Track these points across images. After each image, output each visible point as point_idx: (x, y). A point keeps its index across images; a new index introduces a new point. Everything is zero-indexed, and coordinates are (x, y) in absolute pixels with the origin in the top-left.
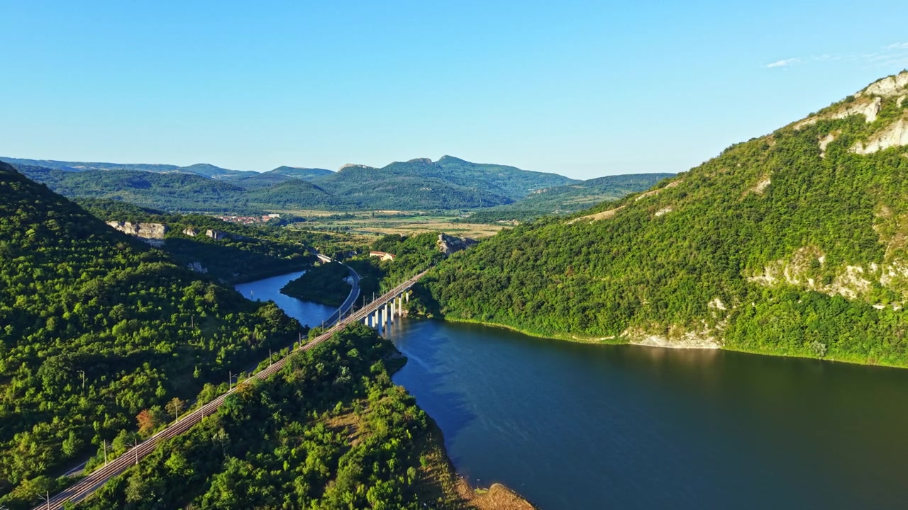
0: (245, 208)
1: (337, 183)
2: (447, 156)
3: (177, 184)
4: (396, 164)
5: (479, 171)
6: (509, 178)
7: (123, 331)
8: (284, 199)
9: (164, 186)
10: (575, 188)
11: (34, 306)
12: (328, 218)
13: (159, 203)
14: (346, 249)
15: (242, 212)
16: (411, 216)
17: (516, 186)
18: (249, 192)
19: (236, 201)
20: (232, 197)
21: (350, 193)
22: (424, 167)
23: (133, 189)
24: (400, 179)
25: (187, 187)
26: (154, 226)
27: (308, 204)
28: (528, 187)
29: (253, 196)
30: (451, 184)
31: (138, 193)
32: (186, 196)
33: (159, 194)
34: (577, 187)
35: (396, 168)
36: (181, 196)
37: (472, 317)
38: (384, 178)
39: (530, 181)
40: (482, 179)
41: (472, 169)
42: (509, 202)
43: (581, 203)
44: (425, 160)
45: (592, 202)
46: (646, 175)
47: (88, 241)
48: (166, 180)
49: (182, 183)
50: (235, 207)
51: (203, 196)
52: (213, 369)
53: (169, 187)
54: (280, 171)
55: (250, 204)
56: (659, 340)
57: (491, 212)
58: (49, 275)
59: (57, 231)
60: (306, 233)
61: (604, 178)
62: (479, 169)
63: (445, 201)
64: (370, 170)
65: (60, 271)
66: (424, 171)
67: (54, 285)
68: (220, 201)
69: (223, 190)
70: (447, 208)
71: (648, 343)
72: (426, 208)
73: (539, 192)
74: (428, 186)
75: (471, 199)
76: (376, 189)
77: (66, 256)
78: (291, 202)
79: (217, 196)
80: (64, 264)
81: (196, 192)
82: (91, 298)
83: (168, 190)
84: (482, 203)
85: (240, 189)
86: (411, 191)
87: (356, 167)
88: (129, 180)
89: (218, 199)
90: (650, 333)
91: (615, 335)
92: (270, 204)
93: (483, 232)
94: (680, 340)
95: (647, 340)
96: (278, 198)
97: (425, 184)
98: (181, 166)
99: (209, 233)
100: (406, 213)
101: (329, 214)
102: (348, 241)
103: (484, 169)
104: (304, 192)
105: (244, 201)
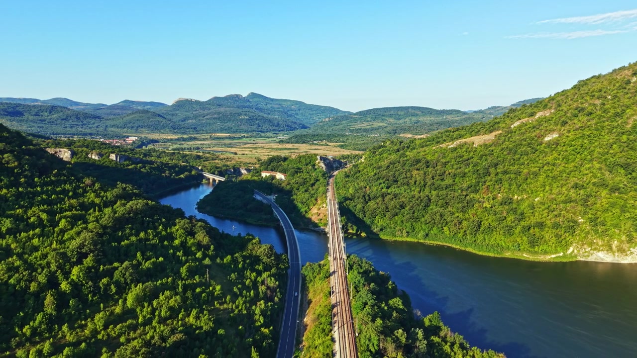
0: (106, 132)
1: (173, 112)
2: (252, 93)
3: (46, 114)
4: (216, 98)
5: (277, 104)
6: (299, 110)
7: (140, 301)
8: (136, 125)
9: (35, 115)
10: (352, 117)
11: (17, 275)
12: (176, 140)
13: (33, 129)
14: (224, 168)
15: (105, 136)
16: (239, 138)
17: (305, 116)
18: (106, 120)
19: (97, 127)
20: (94, 124)
21: (184, 120)
22: (238, 101)
23: (9, 117)
24: (222, 109)
25: (55, 116)
26: (60, 151)
27: (156, 129)
28: (313, 116)
29: (109, 123)
30: (261, 114)
31: (13, 121)
32: (55, 123)
33: (31, 121)
34: (354, 116)
35: (217, 102)
36: (51, 123)
37: (408, 236)
38: (209, 109)
39: (314, 112)
40: (280, 110)
41: (271, 102)
42: (304, 127)
43: (363, 128)
44: (237, 96)
45: (370, 127)
46: (400, 107)
47: (53, 178)
48: (36, 110)
49: (50, 113)
50: (98, 131)
51: (69, 123)
52: (264, 344)
53: (39, 115)
54: (124, 104)
55: (109, 129)
56: (606, 256)
57: (304, 135)
58: (21, 226)
59: (15, 167)
60: (179, 153)
61: (372, 110)
62: (277, 102)
63: (259, 126)
64: (197, 102)
65: (32, 219)
66: (238, 104)
67: (30, 239)
68: (84, 127)
69: (85, 118)
70: (262, 132)
71: (596, 259)
72: (247, 132)
73: (327, 120)
74: (246, 115)
75: (278, 125)
76: (205, 117)
77: (33, 198)
78: (142, 128)
79: (81, 123)
80: (34, 209)
81: (63, 120)
82: (86, 256)
83: (40, 118)
84: (286, 128)
85: (99, 117)
86: (233, 118)
87: (187, 100)
88: (5, 110)
89: (82, 125)
90: (595, 249)
91: (563, 252)
92: (126, 129)
93: (309, 151)
94: (627, 255)
95: (594, 256)
96: (131, 124)
97: (243, 113)
98: (42, 99)
99: (113, 157)
100: (234, 135)
101: (176, 137)
102: (215, 160)
103: (280, 103)
104: (151, 120)
105: (104, 127)
